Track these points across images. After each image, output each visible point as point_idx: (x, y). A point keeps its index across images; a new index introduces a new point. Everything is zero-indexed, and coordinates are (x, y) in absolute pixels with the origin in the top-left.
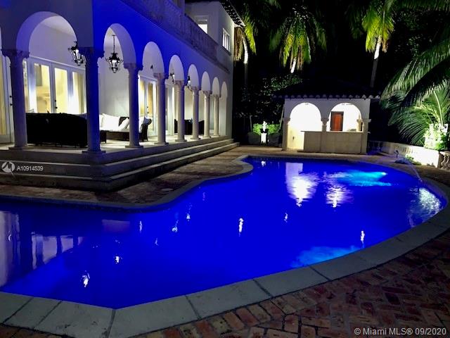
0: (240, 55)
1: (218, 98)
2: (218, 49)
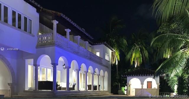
0: (114, 62)
2: (103, 60)
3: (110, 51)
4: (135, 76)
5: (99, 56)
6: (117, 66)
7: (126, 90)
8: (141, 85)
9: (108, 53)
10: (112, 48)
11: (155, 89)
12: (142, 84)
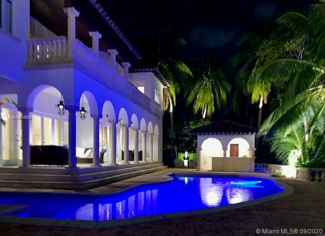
0: (167, 106)
1: (152, 135)
3: (162, 87)
4: (213, 134)
5: (143, 93)
6: (172, 115)
7: (186, 158)
8: (223, 151)
9: (158, 90)
10: (166, 82)
11: (245, 158)
12: (225, 149)
